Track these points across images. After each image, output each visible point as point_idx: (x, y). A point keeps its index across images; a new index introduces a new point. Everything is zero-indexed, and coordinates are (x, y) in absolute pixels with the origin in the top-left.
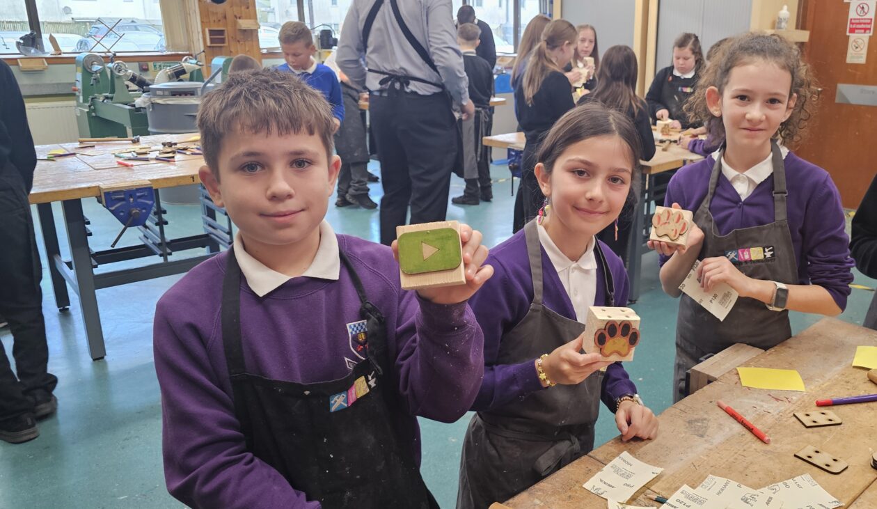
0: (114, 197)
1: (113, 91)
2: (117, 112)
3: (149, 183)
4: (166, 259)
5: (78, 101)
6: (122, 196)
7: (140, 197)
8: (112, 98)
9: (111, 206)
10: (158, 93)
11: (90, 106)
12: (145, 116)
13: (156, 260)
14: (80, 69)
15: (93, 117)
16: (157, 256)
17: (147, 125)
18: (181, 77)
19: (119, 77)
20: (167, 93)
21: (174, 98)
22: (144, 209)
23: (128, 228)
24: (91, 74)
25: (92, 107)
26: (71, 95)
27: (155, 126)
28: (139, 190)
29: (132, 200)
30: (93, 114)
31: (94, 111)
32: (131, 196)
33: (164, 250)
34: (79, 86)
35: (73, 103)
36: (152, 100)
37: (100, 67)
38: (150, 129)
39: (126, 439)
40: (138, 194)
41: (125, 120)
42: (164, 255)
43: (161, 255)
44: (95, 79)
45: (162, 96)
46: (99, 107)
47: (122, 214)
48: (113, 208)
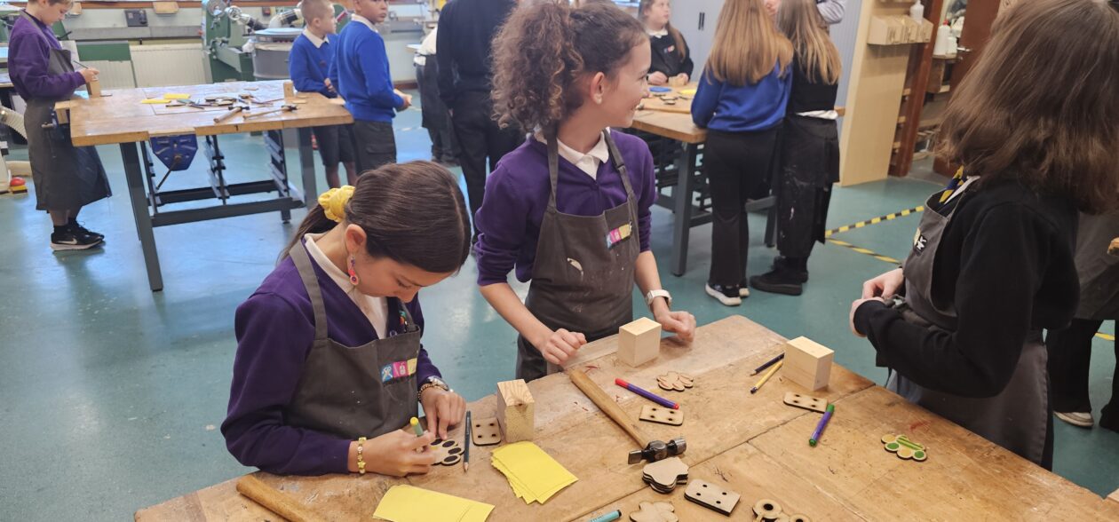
0: (159, 142)
1: (229, 36)
2: (231, 56)
3: (193, 130)
4: (224, 202)
5: (203, 43)
6: (167, 142)
7: (183, 143)
8: (227, 42)
9: (158, 151)
10: (262, 39)
11: (211, 49)
12: (251, 61)
13: (215, 202)
14: (205, 12)
15: (214, 60)
16: (217, 199)
17: (252, 70)
18: (293, 23)
19: (235, 22)
20: (269, 39)
21: (274, 45)
22: (188, 154)
23: (172, 172)
24: (213, 17)
25: (213, 50)
26: (198, 38)
27: (259, 72)
28: (182, 136)
29: (175, 145)
30: (214, 57)
31: (215, 53)
32: (175, 142)
33: (223, 193)
34: (204, 30)
35: (200, 45)
36: (256, 45)
37: (220, 12)
38: (255, 74)
39: (153, 367)
40: (182, 141)
41: (236, 64)
42: (224, 198)
43: (220, 198)
44: (216, 23)
45: (266, 42)
46: (220, 50)
47: (166, 159)
48: (158, 153)
